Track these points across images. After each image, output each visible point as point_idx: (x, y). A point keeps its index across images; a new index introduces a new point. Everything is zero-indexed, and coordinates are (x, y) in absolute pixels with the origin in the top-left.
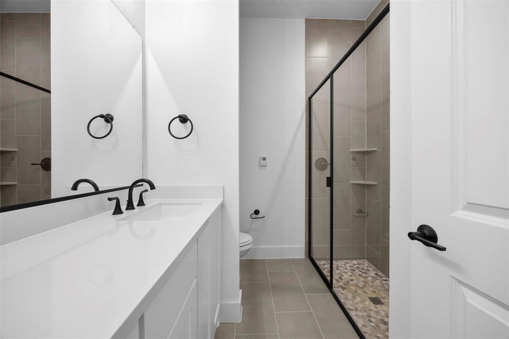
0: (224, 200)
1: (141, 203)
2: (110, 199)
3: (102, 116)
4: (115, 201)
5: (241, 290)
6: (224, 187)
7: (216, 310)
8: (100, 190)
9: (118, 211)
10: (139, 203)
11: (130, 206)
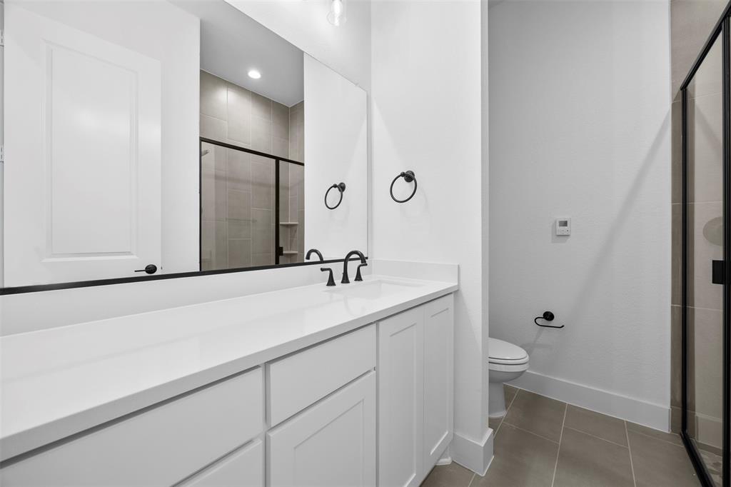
0: (459, 285)
1: (358, 278)
2: (322, 270)
3: (335, 186)
4: (329, 272)
5: (491, 430)
6: (459, 266)
7: (441, 436)
8: (324, 260)
9: (331, 282)
10: (357, 277)
11: (345, 280)
